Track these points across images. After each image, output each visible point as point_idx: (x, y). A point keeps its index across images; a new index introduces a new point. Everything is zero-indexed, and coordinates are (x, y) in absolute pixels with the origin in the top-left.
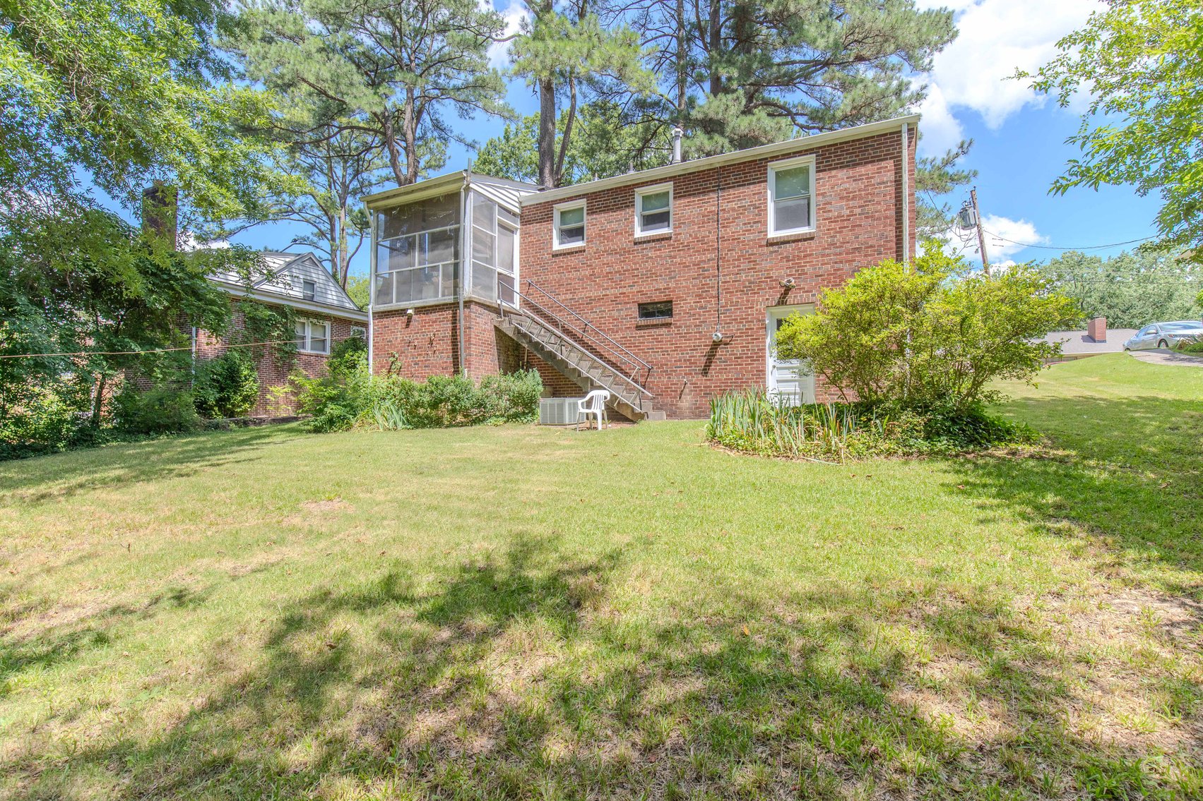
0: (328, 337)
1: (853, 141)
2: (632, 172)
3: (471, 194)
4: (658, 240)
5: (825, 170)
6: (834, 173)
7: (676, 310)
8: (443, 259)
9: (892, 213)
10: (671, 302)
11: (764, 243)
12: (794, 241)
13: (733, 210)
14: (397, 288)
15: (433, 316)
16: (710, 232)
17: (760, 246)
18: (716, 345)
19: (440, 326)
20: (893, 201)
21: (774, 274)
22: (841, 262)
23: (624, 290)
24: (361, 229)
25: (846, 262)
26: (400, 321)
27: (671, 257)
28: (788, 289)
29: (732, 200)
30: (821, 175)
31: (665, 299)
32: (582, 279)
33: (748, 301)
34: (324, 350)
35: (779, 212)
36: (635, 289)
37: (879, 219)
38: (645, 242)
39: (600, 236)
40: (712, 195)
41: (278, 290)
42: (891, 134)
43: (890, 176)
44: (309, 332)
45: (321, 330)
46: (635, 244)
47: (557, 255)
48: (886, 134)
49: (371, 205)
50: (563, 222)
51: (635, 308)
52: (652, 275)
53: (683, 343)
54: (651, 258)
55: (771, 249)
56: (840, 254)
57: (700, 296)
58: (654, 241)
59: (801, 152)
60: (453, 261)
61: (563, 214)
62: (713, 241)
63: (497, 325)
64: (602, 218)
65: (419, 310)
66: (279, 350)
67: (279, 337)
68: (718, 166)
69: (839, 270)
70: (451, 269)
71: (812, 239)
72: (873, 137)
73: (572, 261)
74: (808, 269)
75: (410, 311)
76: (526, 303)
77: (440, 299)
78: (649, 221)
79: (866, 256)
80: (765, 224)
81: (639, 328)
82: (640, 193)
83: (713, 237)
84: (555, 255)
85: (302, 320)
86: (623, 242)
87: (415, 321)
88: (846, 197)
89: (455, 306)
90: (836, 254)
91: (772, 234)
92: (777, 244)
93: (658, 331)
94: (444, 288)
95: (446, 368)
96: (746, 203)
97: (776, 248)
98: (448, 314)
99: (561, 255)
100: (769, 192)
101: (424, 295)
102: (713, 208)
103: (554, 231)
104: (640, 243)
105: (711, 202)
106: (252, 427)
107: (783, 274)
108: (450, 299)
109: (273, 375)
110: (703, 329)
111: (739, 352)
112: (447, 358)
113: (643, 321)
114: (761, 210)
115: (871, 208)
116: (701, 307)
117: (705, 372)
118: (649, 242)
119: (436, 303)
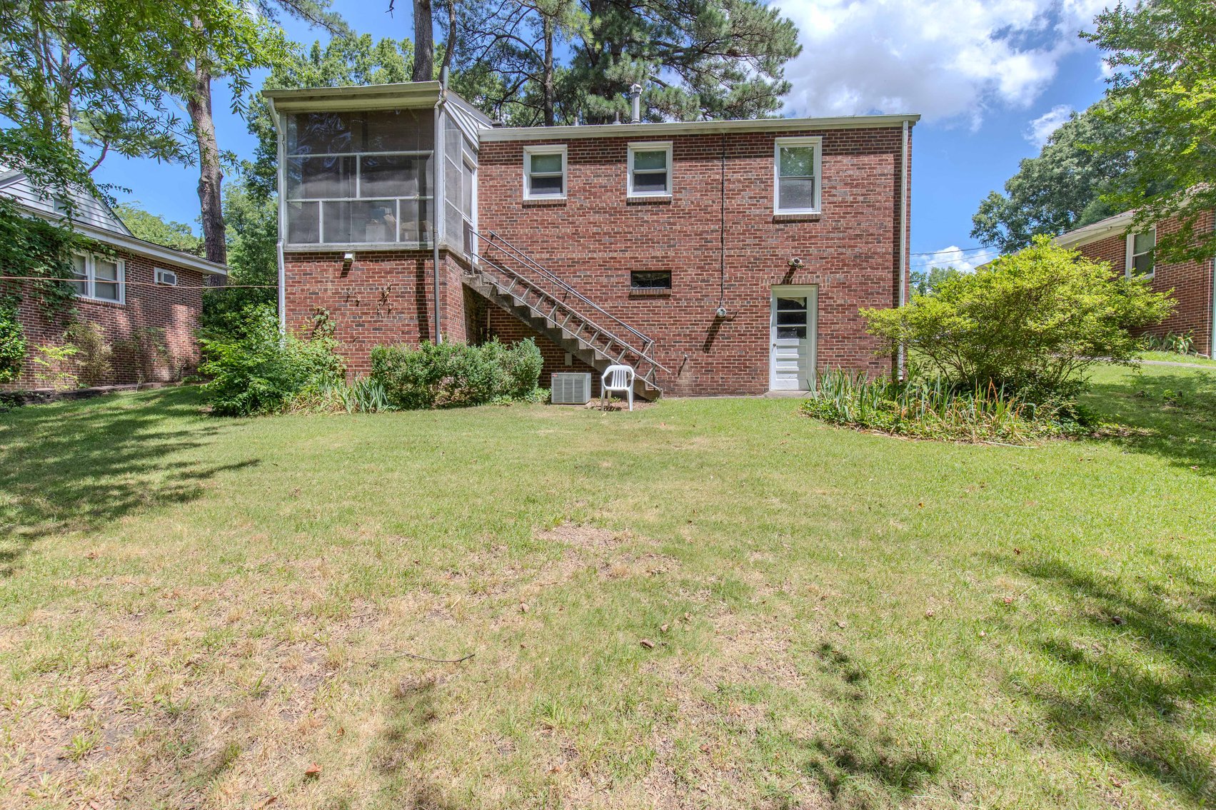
0: (121, 280)
1: (858, 130)
2: (618, 123)
3: (443, 114)
4: (655, 203)
5: (831, 154)
6: (839, 158)
7: (675, 281)
8: (399, 193)
9: (891, 204)
10: (670, 272)
11: (770, 219)
12: (800, 221)
13: (739, 181)
14: (325, 223)
15: (387, 265)
16: (714, 202)
17: (766, 223)
18: (718, 321)
19: (401, 279)
20: (892, 193)
21: (780, 252)
22: (844, 247)
23: (615, 255)
25: (849, 247)
26: (332, 269)
27: (670, 223)
28: (793, 269)
29: (738, 171)
30: (827, 158)
31: (663, 268)
32: (563, 238)
33: (753, 277)
34: (115, 297)
35: (782, 189)
36: (628, 255)
37: (879, 209)
38: (639, 204)
39: (585, 190)
40: (716, 162)
42: (892, 128)
43: (890, 169)
44: (92, 272)
45: (109, 270)
46: (628, 204)
47: (529, 206)
48: (887, 128)
50: (533, 169)
51: (628, 276)
52: (648, 241)
53: (684, 317)
54: (647, 222)
55: (777, 226)
56: (843, 239)
57: (702, 268)
58: (650, 203)
59: (808, 131)
60: (417, 197)
61: (534, 158)
62: (717, 212)
63: (467, 282)
64: (588, 170)
65: (363, 256)
66: (47, 294)
68: (724, 132)
69: (842, 254)
70: (416, 207)
71: (817, 221)
72: (876, 129)
73: (551, 215)
74: (813, 250)
75: (348, 256)
77: (398, 244)
78: (641, 181)
79: (866, 243)
80: (771, 200)
81: (632, 297)
82: (634, 147)
83: (716, 207)
84: (527, 206)
86: (611, 200)
87: (357, 269)
88: (851, 183)
89: (423, 255)
90: (839, 239)
91: (778, 212)
92: (783, 222)
93: (655, 303)
94: (404, 231)
95: (408, 333)
96: (752, 176)
97: (782, 226)
98: (412, 265)
99: (534, 206)
100: (775, 168)
102: (718, 177)
103: (525, 177)
104: (634, 204)
105: (715, 170)
107: (788, 252)
108: (414, 245)
110: (706, 303)
111: (743, 328)
112: (409, 319)
113: (637, 290)
114: (768, 185)
115: (872, 198)
116: (703, 281)
117: (707, 348)
118: (644, 204)
119: (393, 248)
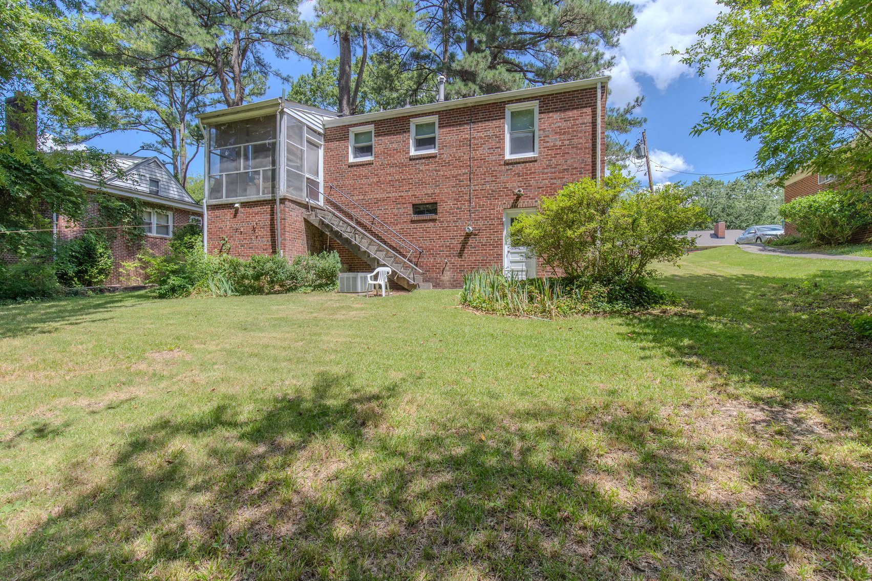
0: (171, 224)
1: (565, 93)
2: (408, 106)
3: (285, 117)
4: (427, 158)
5: (545, 113)
6: (551, 114)
7: (440, 209)
8: (263, 166)
9: (590, 145)
10: (436, 203)
11: (502, 163)
12: (523, 162)
13: (481, 138)
14: (227, 187)
15: (256, 209)
16: (464, 154)
17: (500, 165)
18: (468, 235)
19: (262, 217)
20: (591, 137)
21: (509, 185)
22: (555, 179)
23: (402, 194)
24: (198, 140)
25: (559, 178)
26: (229, 213)
27: (436, 171)
28: (519, 197)
29: (479, 131)
30: (542, 116)
31: (432, 201)
32: (371, 185)
33: (491, 204)
34: (167, 234)
35: (513, 140)
36: (410, 194)
37: (581, 149)
38: (417, 159)
39: (384, 153)
40: (466, 126)
41: (128, 185)
42: (590, 89)
43: (589, 119)
44: (154, 220)
45: (165, 218)
46: (410, 160)
47: (352, 166)
48: (587, 89)
49: (205, 121)
50: (356, 141)
51: (410, 208)
52: (422, 183)
53: (445, 234)
54: (422, 170)
55: (507, 167)
56: (555, 173)
57: (456, 200)
58: (424, 158)
59: (528, 98)
60: (271, 167)
61: (356, 135)
62: (466, 160)
63: (306, 217)
64: (386, 139)
65: (244, 205)
66: (129, 233)
67: (129, 223)
68: (470, 105)
69: (554, 184)
70: (270, 173)
71: (536, 161)
72: (578, 91)
73: (364, 171)
74: (533, 182)
75: (237, 205)
76: (328, 201)
77: (261, 197)
78: (420, 144)
79: (572, 175)
80: (503, 149)
81: (413, 222)
82: (414, 122)
83: (466, 157)
84: (351, 166)
85: (149, 210)
86: (401, 158)
87: (242, 213)
88: (560, 132)
89: (272, 202)
90: (552, 173)
91: (508, 156)
92: (511, 164)
93: (427, 225)
94: (264, 188)
95: (266, 250)
96: (490, 133)
97: (511, 167)
98: (267, 208)
99: (355, 166)
100: (506, 126)
101: (248, 192)
102: (467, 136)
103: (350, 148)
104: (414, 159)
105: (466, 131)
106: (107, 294)
107: (516, 186)
108: (269, 197)
109: (125, 253)
110: (459, 224)
111: (484, 241)
112: (267, 241)
113: (416, 217)
114: (501, 139)
115: (575, 141)
116: (458, 208)
117: (460, 255)
118: (420, 159)
119: (258, 199)
